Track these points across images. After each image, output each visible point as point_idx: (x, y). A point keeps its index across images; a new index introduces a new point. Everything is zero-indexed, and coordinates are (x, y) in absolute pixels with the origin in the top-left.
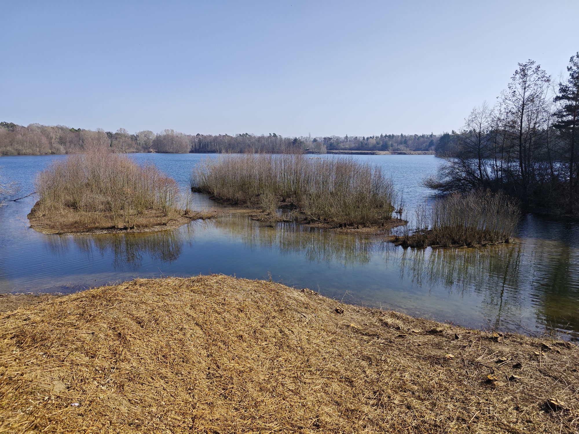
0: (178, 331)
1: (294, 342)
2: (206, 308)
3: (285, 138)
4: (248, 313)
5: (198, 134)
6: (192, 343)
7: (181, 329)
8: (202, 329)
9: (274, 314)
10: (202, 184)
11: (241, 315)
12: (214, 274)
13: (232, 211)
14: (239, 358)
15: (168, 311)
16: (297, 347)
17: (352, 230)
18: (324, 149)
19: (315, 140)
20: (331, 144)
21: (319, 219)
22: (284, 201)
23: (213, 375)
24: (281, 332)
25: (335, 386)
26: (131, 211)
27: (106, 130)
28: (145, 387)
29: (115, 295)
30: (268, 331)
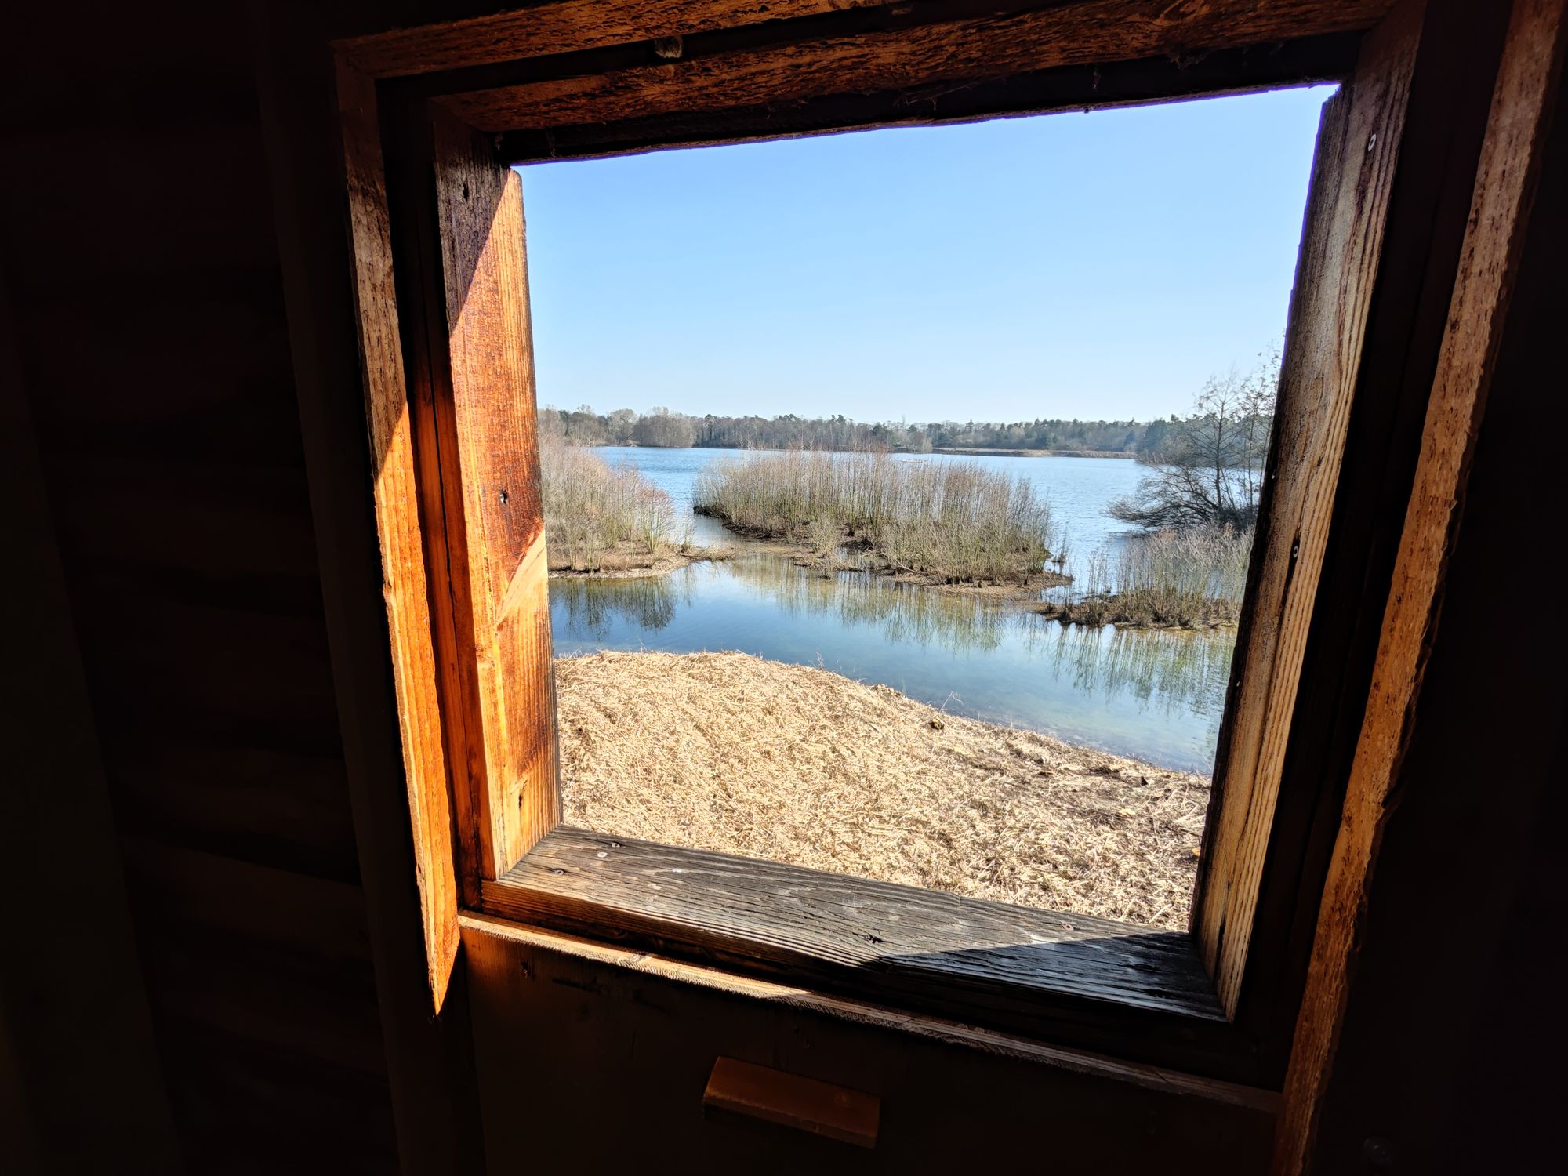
0: (668, 735)
1: (854, 768)
2: (713, 703)
3: (859, 424)
4: (781, 717)
5: (709, 416)
6: (690, 756)
7: (673, 733)
8: (705, 735)
9: (823, 722)
10: (711, 501)
11: (769, 719)
12: (726, 652)
13: (760, 548)
14: (764, 786)
15: (652, 703)
16: (859, 777)
17: (970, 589)
18: (927, 443)
19: (913, 428)
20: (941, 437)
21: (911, 568)
22: (851, 534)
23: (721, 806)
24: (833, 752)
25: (921, 845)
26: (597, 543)
27: (559, 408)
28: (616, 812)
29: (572, 672)
30: (813, 748)
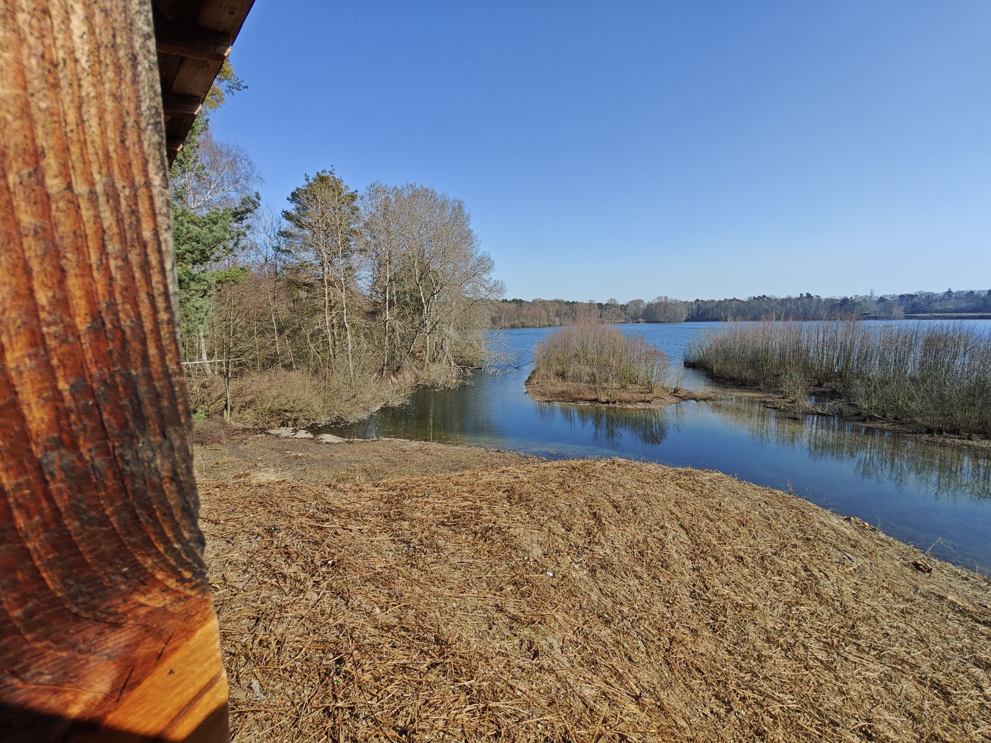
0: (658, 528)
1: (829, 591)
2: (695, 509)
3: (826, 299)
4: (754, 530)
5: (698, 300)
6: (675, 548)
7: (662, 527)
8: (687, 534)
9: (795, 541)
10: (697, 358)
11: (742, 530)
12: (707, 470)
13: (737, 393)
14: (737, 586)
15: (648, 502)
18: (899, 311)
19: (882, 300)
20: (914, 305)
21: (884, 416)
22: (820, 385)
23: (699, 595)
24: (805, 571)
26: (615, 385)
28: (617, 581)
29: (593, 471)
30: (784, 563)
